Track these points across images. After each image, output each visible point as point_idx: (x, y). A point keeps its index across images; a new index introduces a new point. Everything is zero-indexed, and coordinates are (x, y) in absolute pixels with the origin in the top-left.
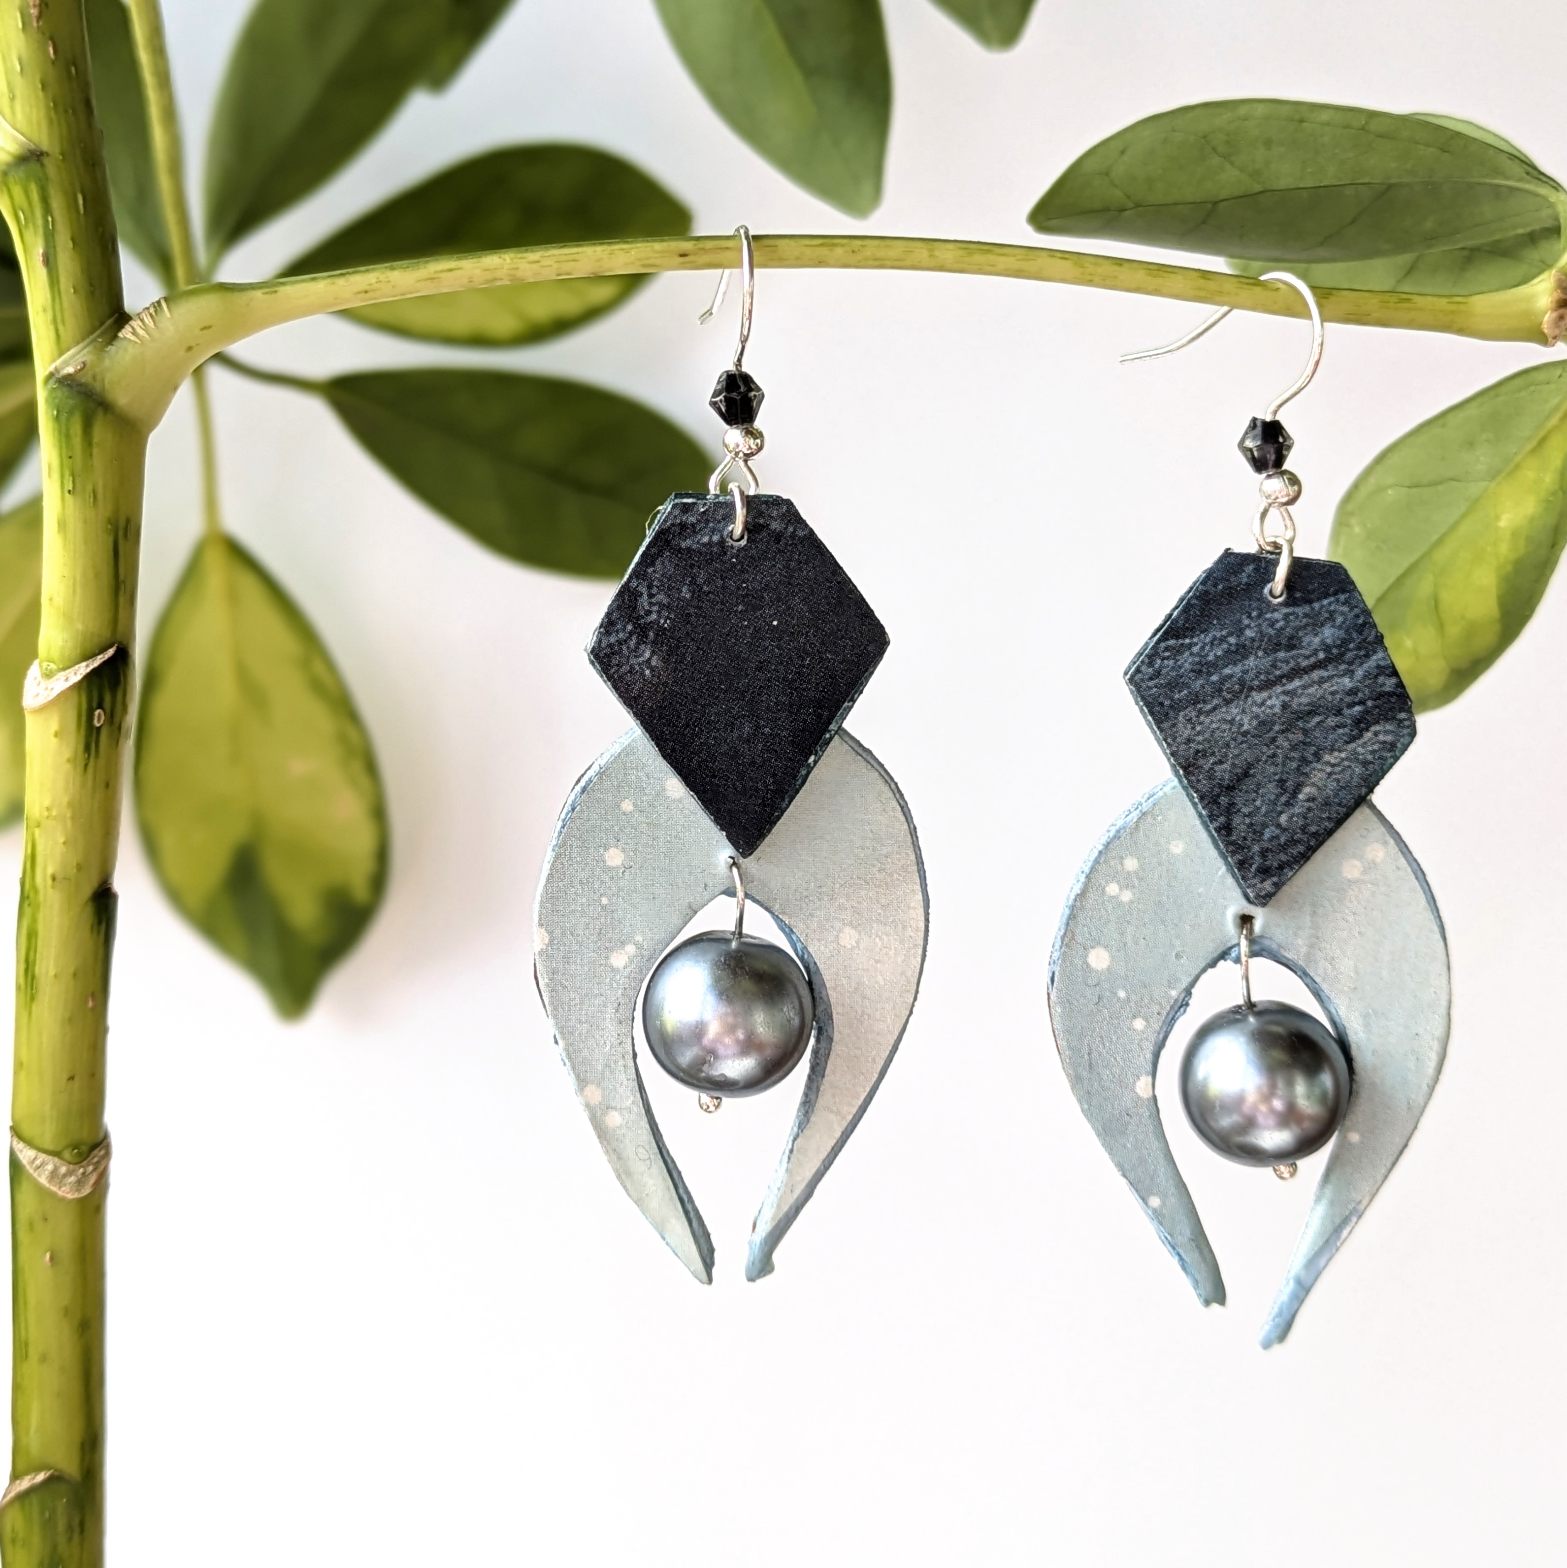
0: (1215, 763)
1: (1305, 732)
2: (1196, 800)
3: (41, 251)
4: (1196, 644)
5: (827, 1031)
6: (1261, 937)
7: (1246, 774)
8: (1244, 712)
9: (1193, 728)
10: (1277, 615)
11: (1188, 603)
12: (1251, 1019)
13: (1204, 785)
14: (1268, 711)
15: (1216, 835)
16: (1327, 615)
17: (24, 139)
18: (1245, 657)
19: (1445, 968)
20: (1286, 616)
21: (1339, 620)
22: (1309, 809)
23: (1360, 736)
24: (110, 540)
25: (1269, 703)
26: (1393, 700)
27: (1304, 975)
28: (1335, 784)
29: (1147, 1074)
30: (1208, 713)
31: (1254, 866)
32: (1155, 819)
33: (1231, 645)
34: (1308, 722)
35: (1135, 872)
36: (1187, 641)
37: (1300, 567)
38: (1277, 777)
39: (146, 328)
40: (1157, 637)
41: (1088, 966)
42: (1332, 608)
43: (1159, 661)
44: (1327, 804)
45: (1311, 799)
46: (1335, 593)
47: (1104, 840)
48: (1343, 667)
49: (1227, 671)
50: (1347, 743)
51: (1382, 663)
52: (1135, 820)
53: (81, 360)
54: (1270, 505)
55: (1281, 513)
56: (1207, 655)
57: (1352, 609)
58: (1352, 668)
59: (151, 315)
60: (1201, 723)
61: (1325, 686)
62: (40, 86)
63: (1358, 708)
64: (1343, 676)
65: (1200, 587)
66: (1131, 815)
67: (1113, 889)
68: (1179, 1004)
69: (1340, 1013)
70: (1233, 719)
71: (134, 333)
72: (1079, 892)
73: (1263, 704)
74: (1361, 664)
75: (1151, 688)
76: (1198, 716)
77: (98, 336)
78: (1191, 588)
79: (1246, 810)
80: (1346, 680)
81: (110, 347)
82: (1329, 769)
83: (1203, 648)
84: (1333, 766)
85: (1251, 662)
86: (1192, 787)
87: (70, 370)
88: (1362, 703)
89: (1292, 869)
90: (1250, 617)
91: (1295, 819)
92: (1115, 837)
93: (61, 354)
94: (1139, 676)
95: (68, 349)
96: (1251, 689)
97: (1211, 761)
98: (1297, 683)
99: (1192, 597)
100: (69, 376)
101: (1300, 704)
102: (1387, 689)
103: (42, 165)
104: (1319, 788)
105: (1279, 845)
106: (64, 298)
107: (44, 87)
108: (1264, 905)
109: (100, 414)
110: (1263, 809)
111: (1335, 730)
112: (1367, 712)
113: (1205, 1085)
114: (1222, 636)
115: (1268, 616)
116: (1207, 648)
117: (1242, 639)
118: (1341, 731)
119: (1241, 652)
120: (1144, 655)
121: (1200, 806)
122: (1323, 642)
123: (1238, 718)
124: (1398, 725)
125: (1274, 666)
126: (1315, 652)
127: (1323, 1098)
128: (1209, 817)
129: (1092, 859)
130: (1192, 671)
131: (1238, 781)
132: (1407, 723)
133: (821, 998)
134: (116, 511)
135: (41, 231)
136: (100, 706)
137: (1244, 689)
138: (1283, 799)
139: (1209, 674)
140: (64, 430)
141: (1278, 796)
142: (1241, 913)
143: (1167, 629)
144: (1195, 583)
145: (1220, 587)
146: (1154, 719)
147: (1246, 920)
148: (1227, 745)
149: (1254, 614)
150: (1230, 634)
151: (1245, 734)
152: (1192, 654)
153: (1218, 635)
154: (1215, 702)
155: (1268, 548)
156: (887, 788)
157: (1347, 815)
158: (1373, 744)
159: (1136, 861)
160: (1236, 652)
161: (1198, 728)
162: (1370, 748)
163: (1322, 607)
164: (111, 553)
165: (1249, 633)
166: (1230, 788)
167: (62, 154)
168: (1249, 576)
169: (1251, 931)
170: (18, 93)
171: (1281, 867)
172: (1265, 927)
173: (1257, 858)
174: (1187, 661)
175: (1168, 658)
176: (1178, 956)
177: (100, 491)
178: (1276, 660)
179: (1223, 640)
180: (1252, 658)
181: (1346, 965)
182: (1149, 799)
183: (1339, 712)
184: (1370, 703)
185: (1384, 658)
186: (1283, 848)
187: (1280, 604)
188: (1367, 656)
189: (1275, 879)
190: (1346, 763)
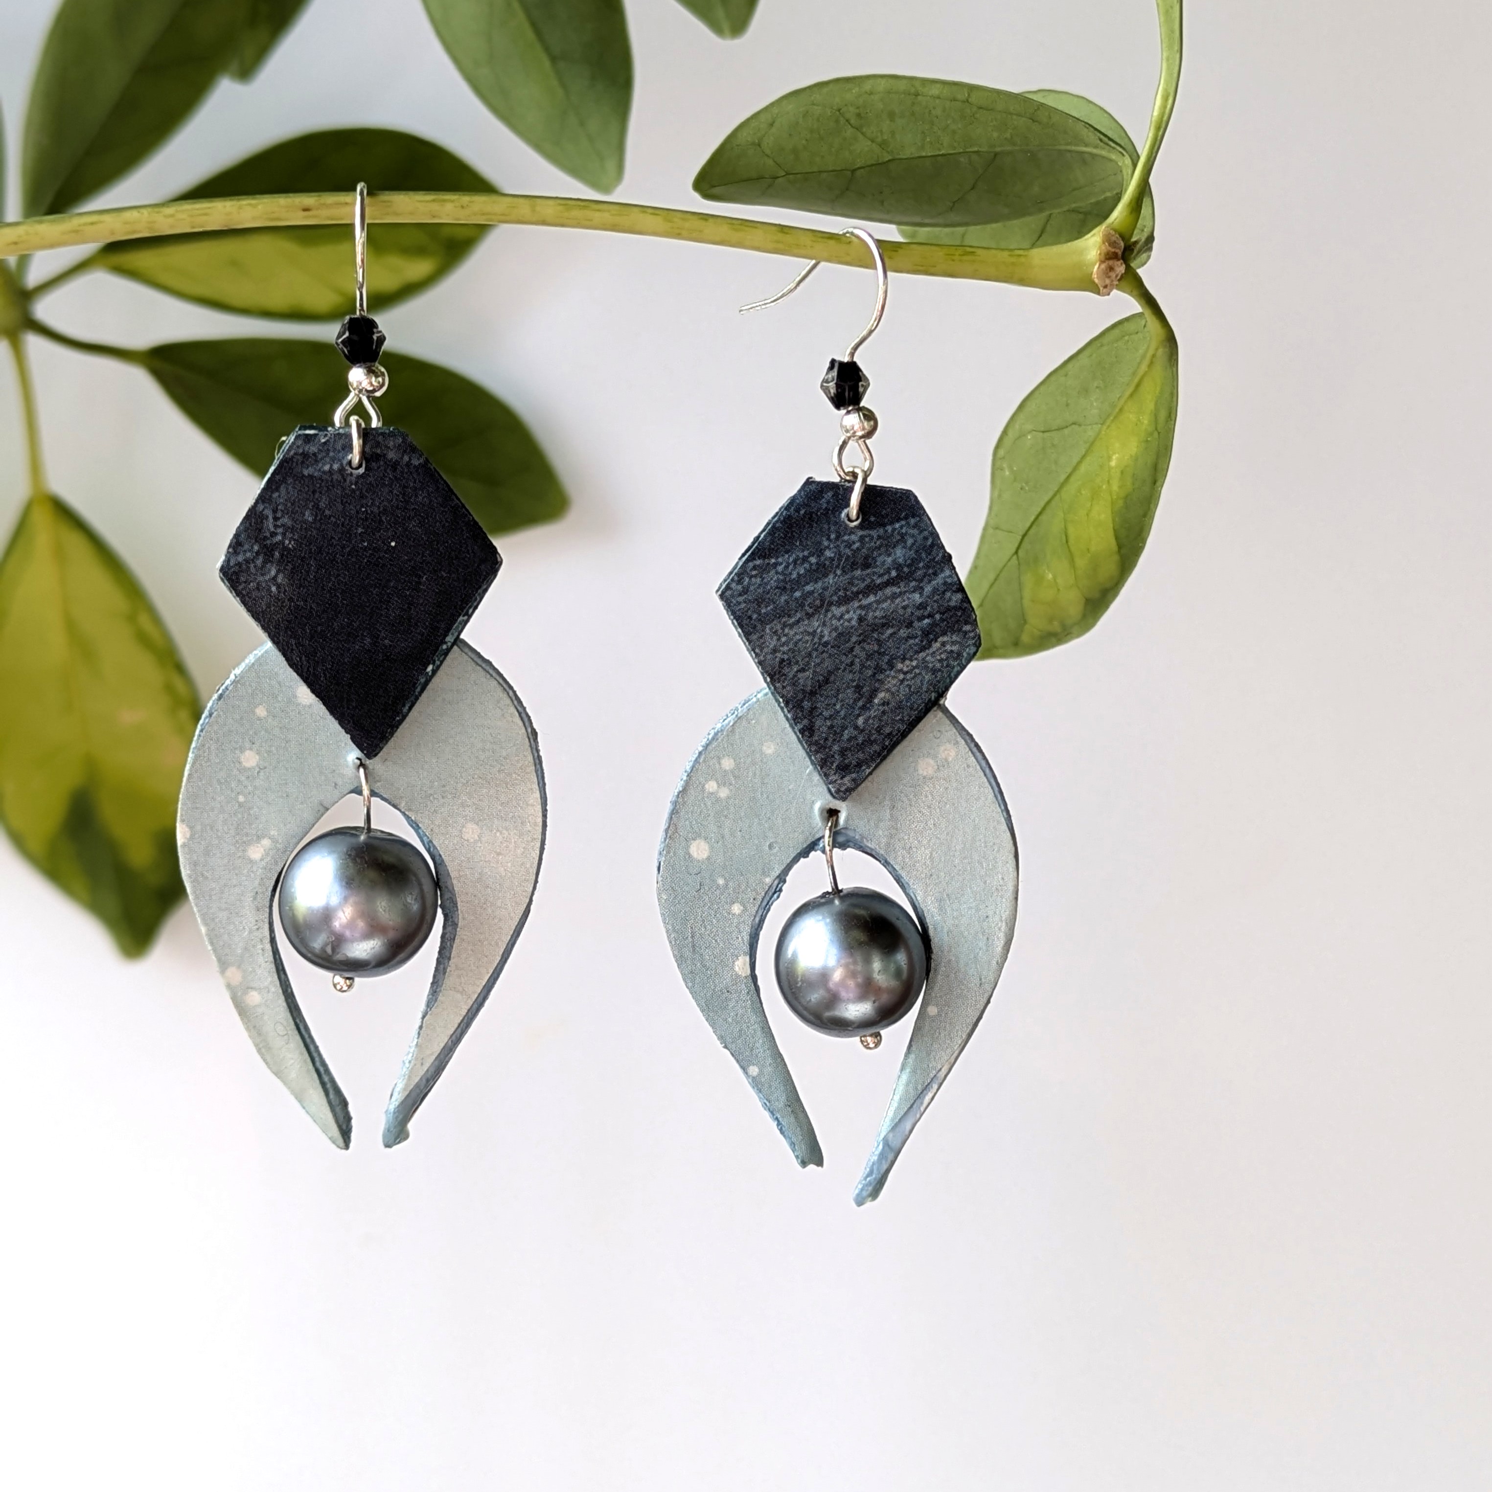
0: (797, 672)
1: (879, 642)
2: (782, 705)
4: (782, 564)
5: (452, 917)
6: (846, 828)
7: (827, 681)
8: (824, 624)
9: (779, 640)
10: (853, 537)
11: (774, 527)
12: (837, 902)
13: (789, 691)
14: (846, 624)
15: (800, 736)
16: (899, 537)
18: (826, 575)
19: (1011, 857)
20: (862, 539)
21: (910, 542)
22: (884, 712)
23: (930, 646)
25: (846, 617)
26: (959, 614)
27: (886, 864)
28: (907, 689)
29: (745, 954)
30: (791, 626)
31: (835, 765)
32: (749, 723)
33: (811, 564)
34: (882, 634)
35: (732, 772)
36: (773, 561)
37: (872, 494)
38: (855, 684)
40: (746, 557)
41: (690, 856)
42: (904, 531)
43: (747, 580)
44: (899, 707)
45: (884, 704)
46: (906, 518)
47: (704, 742)
48: (913, 584)
49: (808, 588)
50: (917, 652)
51: (949, 580)
52: (731, 724)
54: (849, 438)
55: (859, 445)
56: (791, 574)
57: (921, 532)
58: (921, 585)
60: (785, 635)
61: (897, 601)
63: (926, 621)
64: (913, 592)
65: (784, 514)
66: (728, 719)
67: (711, 786)
68: (773, 890)
69: (919, 898)
70: (815, 631)
72: (681, 789)
73: (841, 617)
74: (930, 582)
75: (739, 603)
76: (783, 629)
78: (777, 513)
79: (826, 714)
80: (917, 596)
82: (901, 676)
83: (787, 567)
84: (905, 673)
85: (830, 579)
86: (779, 693)
88: (930, 616)
89: (869, 767)
90: (829, 539)
91: (871, 721)
92: (713, 739)
94: (729, 593)
96: (831, 604)
97: (795, 669)
98: (872, 598)
99: (777, 522)
101: (876, 617)
102: (952, 604)
104: (893, 694)
105: (857, 744)
108: (844, 799)
110: (842, 713)
111: (906, 640)
112: (934, 625)
113: (793, 962)
114: (804, 556)
115: (846, 538)
116: (791, 567)
117: (822, 559)
118: (911, 641)
119: (821, 571)
120: (734, 574)
121: (785, 710)
122: (894, 561)
123: (819, 630)
124: (965, 637)
125: (851, 583)
126: (888, 571)
127: (898, 973)
128: (794, 720)
129: (694, 759)
130: (777, 587)
131: (820, 687)
132: (972, 634)
133: (447, 887)
137: (823, 605)
138: (860, 704)
139: (793, 590)
141: (856, 701)
142: (828, 807)
143: (754, 550)
144: (780, 509)
145: (802, 512)
146: (743, 631)
147: (832, 813)
148: (810, 655)
149: (833, 536)
150: (812, 554)
151: (826, 644)
152: (777, 573)
153: (801, 555)
154: (798, 615)
155: (848, 478)
156: (506, 695)
157: (918, 719)
158: (941, 653)
159: (732, 761)
160: (816, 571)
161: (784, 639)
162: (938, 658)
163: (894, 530)
165: (828, 553)
166: (813, 693)
168: (828, 502)
169: (836, 823)
171: (859, 765)
172: (847, 820)
173: (836, 756)
174: (772, 578)
175: (755, 576)
176: (771, 847)
178: (853, 578)
179: (805, 559)
180: (831, 576)
181: (922, 854)
182: (744, 704)
183: (910, 625)
184: (938, 617)
185: (950, 576)
186: (861, 747)
187: (855, 527)
188: (935, 574)
189: (854, 775)
190: (917, 671)
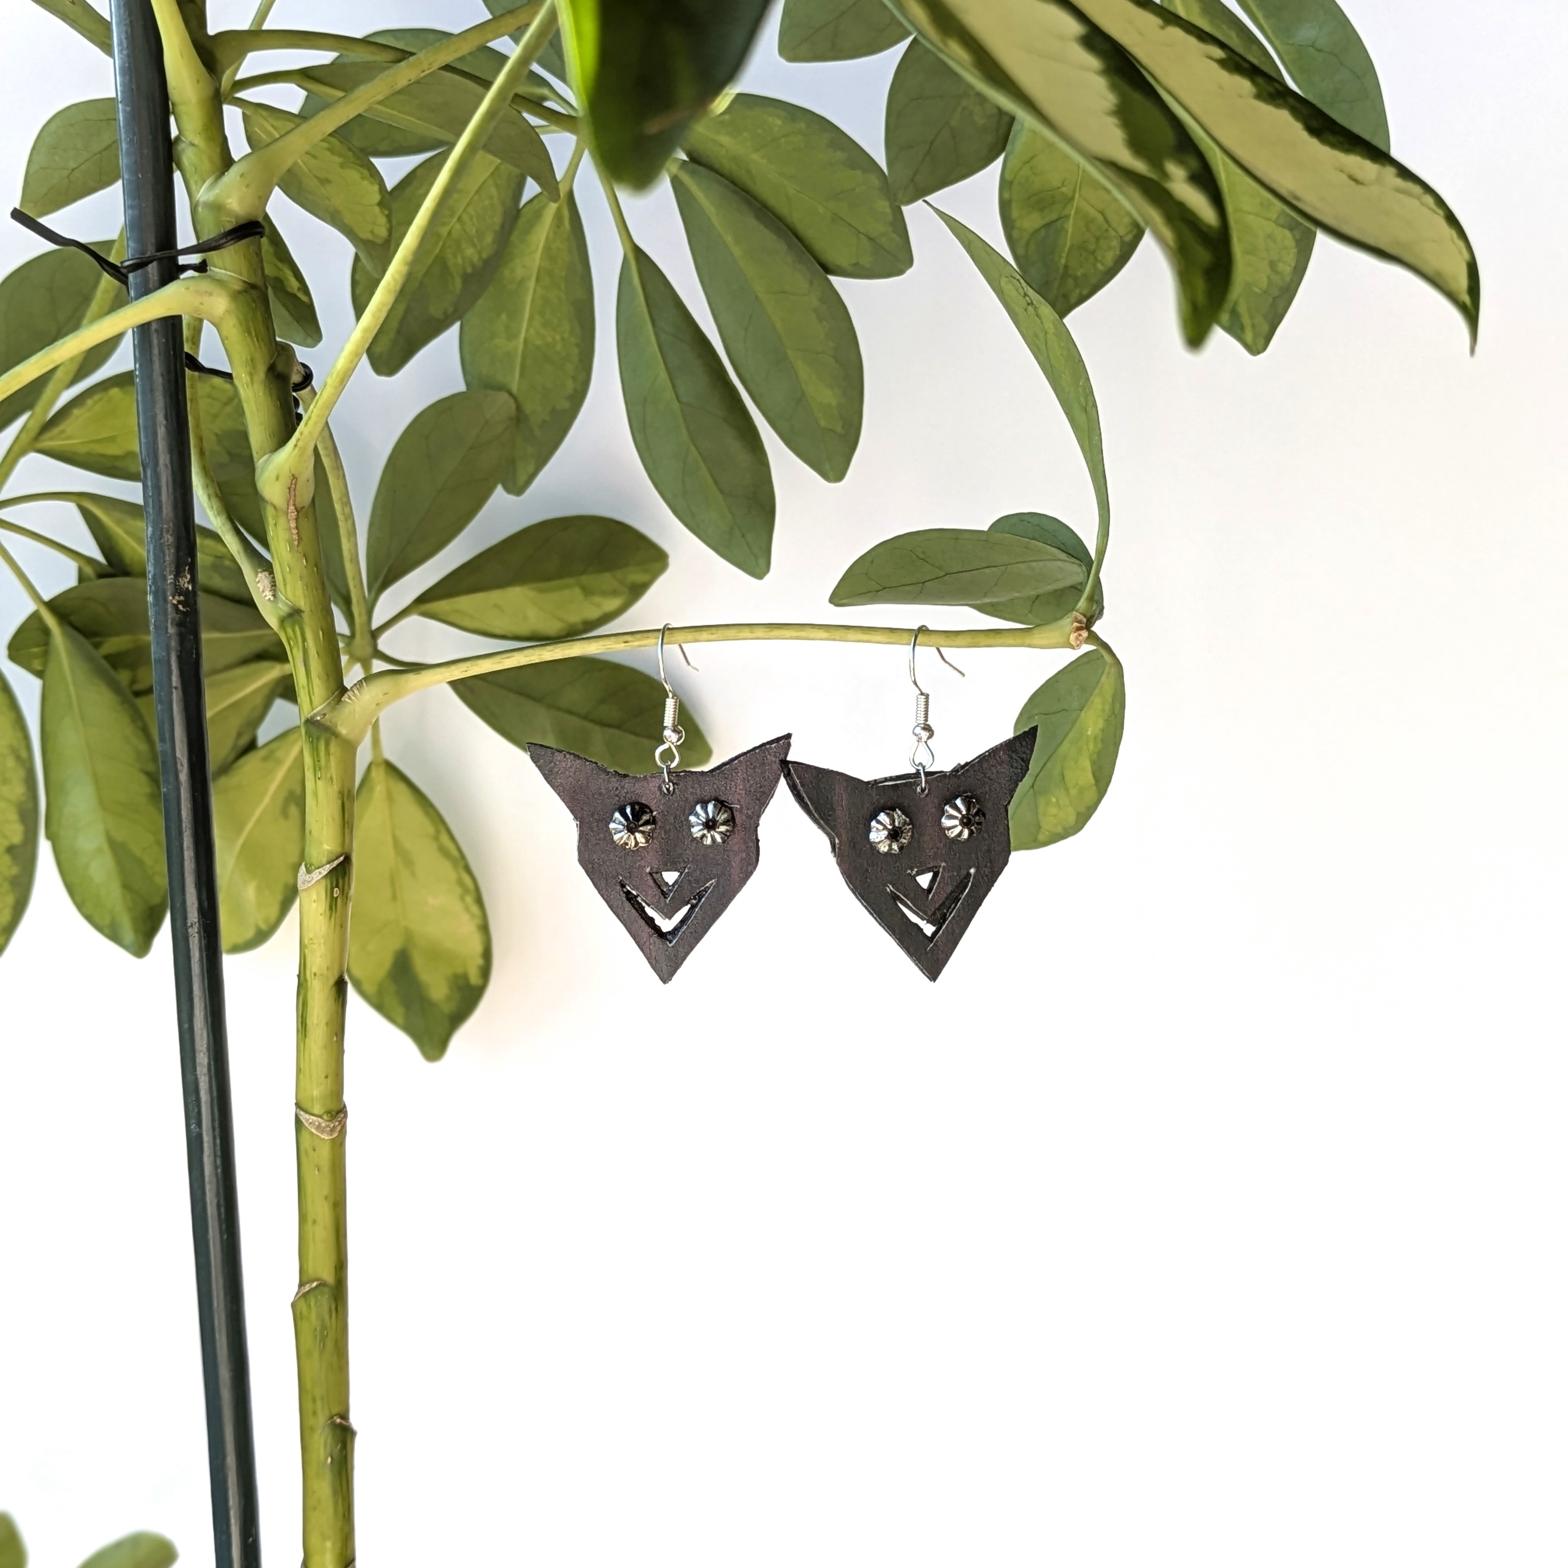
3: (302, 659)
17: (290, 603)
24: (340, 802)
39: (355, 695)
53: (323, 712)
59: (358, 689)
62: (299, 579)
71: (350, 698)
77: (332, 700)
81: (338, 706)
87: (319, 718)
93: (313, 710)
95: (317, 708)
100: (317, 720)
103: (301, 617)
106: (314, 682)
107: (301, 578)
109: (333, 738)
134: (343, 787)
135: (301, 650)
136: (337, 886)
140: (315, 747)
164: (341, 808)
167: (311, 611)
170: (288, 581)
177: (334, 777)
